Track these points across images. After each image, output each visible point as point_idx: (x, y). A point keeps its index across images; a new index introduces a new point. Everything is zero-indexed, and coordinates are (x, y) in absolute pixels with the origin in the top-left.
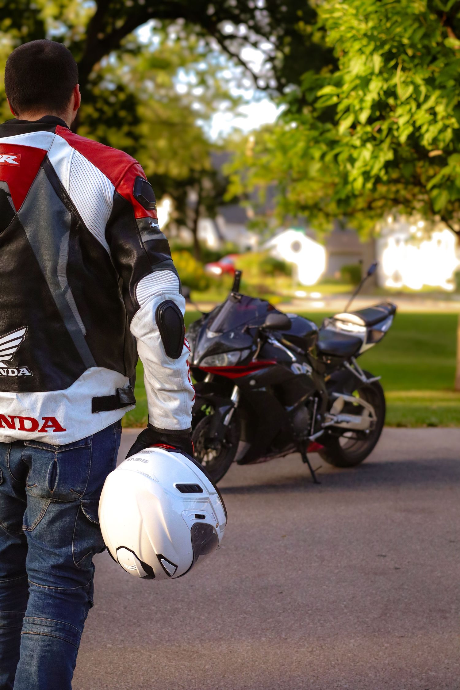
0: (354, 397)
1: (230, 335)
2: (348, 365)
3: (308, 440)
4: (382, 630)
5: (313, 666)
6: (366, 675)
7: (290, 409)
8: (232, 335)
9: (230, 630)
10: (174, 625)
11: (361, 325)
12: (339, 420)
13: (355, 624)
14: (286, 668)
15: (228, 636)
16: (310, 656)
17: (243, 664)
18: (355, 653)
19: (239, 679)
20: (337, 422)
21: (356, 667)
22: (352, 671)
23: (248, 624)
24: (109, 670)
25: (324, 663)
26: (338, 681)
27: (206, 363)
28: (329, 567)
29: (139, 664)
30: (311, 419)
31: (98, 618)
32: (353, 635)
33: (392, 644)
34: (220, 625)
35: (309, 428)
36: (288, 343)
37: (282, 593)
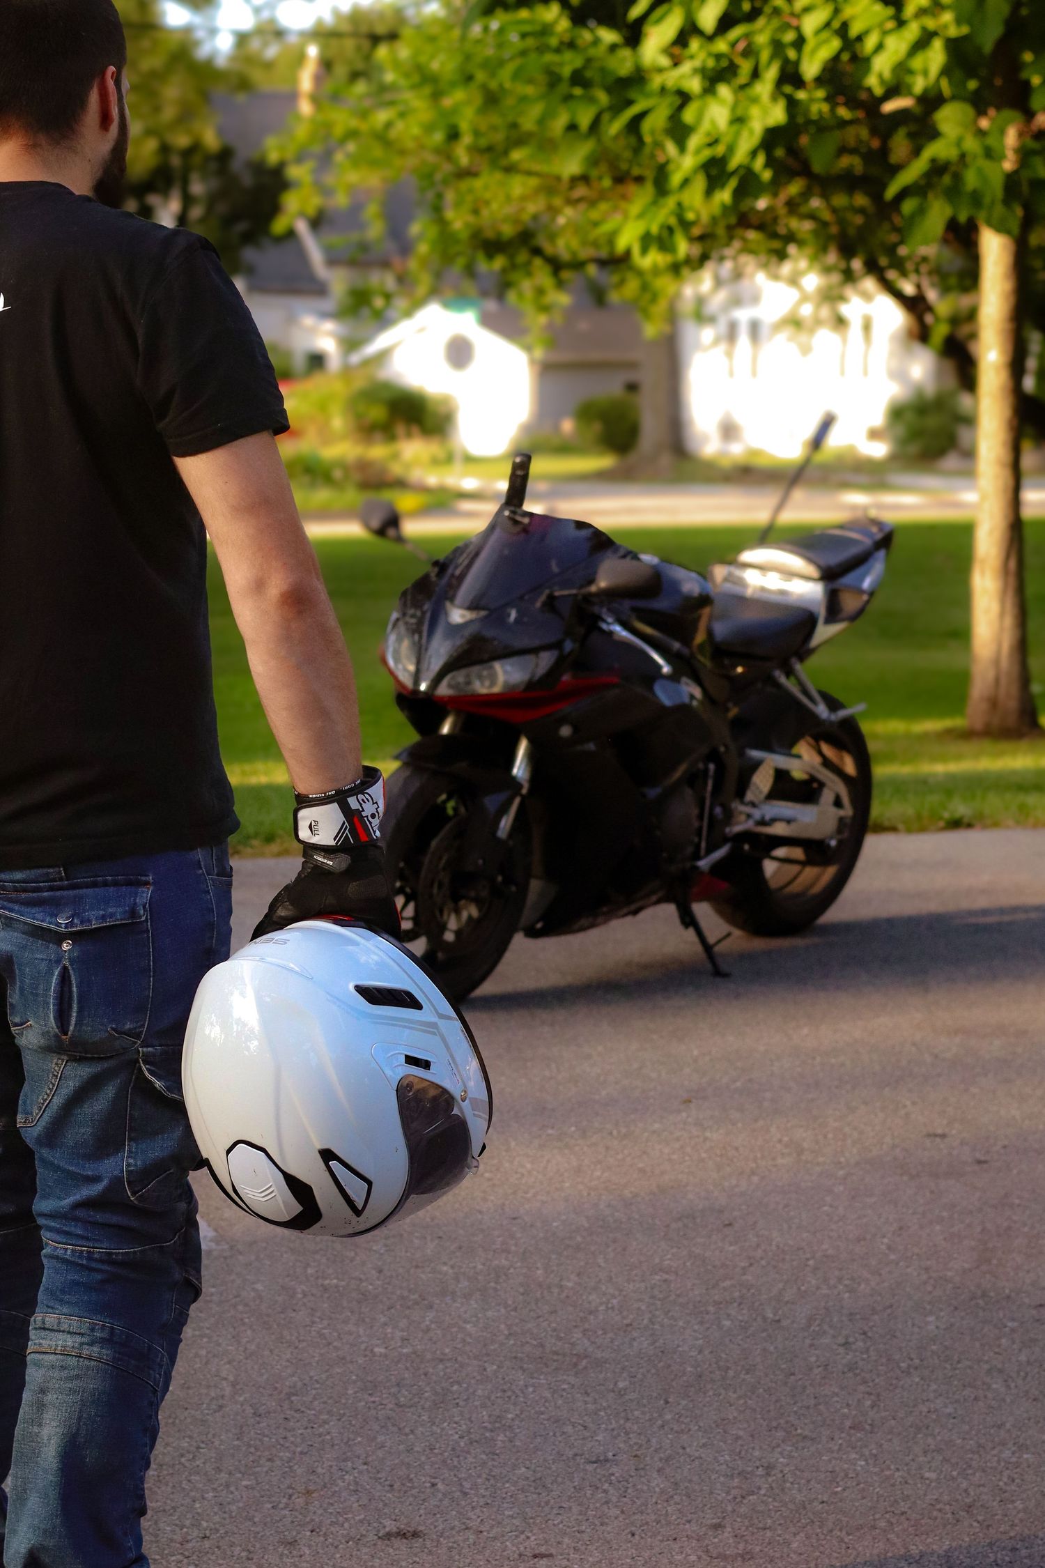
0: (799, 757)
1: (509, 615)
2: (783, 680)
3: (696, 868)
4: (992, 1294)
5: (859, 1374)
6: (985, 1387)
7: (653, 793)
8: (513, 615)
9: (643, 1308)
10: (510, 1302)
11: (808, 578)
12: (767, 818)
13: (925, 1283)
14: (800, 1379)
15: (643, 1320)
16: (847, 1354)
17: (700, 1376)
18: (946, 1343)
19: (704, 1406)
20: (762, 822)
21: (957, 1372)
22: (952, 1379)
23: (678, 1292)
24: (402, 1399)
25: (882, 1365)
26: (928, 1400)
27: (450, 686)
28: (818, 1164)
29: (465, 1385)
30: (701, 817)
31: (326, 1295)
32: (928, 1307)
33: (1022, 1323)
34: (615, 1298)
35: (696, 840)
36: (648, 630)
37: (730, 1225)
